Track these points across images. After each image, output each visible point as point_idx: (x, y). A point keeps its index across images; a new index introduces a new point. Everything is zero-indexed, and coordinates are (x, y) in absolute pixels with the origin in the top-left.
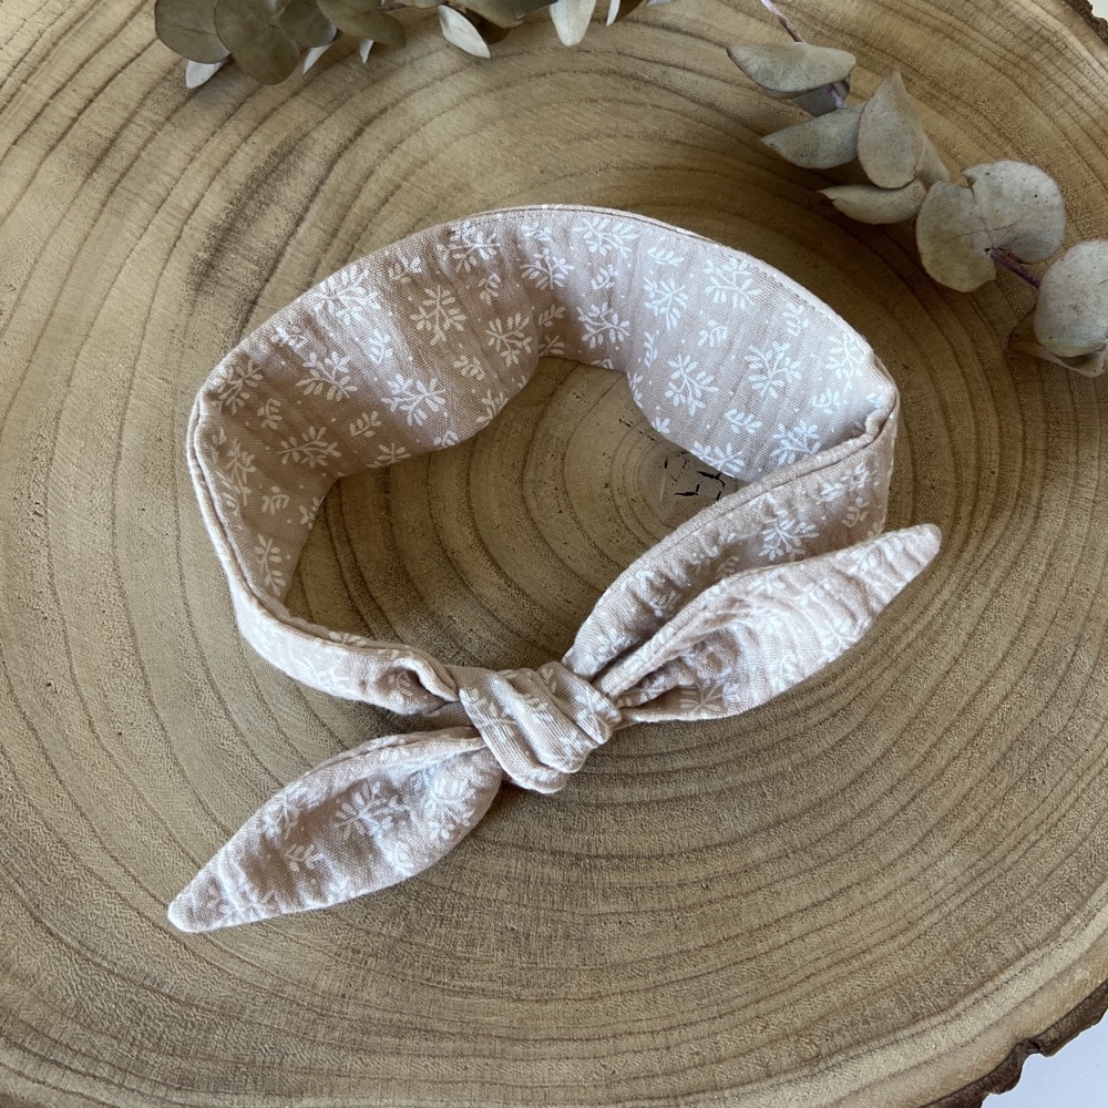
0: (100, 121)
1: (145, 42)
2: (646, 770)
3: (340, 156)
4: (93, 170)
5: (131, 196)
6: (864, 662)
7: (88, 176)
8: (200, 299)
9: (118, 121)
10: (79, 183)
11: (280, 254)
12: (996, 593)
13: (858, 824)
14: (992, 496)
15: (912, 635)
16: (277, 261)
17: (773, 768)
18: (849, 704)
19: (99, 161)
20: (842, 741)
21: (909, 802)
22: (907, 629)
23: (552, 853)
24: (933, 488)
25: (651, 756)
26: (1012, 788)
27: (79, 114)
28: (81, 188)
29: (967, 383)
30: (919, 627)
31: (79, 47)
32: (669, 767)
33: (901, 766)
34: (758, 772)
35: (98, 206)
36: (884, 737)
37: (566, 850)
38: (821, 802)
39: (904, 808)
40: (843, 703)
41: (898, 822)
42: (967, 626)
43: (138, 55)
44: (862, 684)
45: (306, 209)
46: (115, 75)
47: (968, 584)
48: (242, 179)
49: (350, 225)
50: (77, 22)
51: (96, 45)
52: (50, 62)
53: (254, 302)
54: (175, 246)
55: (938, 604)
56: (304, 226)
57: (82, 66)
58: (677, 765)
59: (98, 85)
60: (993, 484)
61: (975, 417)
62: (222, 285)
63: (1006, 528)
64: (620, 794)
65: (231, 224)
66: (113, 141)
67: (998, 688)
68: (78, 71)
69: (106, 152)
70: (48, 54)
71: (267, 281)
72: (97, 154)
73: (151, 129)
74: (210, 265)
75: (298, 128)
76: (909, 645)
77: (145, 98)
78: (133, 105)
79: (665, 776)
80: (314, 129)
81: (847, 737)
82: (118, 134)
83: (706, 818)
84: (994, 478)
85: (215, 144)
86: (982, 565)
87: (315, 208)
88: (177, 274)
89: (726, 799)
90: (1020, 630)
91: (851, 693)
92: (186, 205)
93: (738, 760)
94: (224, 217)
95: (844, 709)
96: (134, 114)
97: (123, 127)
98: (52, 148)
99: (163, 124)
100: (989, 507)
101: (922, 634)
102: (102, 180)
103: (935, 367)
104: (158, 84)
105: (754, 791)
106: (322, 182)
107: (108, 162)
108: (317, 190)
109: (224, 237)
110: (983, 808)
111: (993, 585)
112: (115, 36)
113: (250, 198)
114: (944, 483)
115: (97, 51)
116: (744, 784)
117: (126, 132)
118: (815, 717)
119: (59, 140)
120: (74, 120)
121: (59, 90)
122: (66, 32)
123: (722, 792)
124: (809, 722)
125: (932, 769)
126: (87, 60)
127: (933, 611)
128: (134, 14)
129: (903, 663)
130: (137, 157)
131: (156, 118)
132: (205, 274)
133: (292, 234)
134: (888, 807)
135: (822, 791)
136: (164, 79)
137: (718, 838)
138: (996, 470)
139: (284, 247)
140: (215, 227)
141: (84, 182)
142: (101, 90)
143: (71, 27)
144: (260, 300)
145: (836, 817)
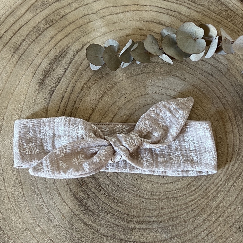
0: (17, 39)
1: (29, 19)
2: (144, 220)
3: (77, 54)
4: (15, 53)
5: (24, 61)
6: (201, 197)
7: (13, 54)
8: (40, 89)
9: (21, 40)
10: (11, 56)
11: (61, 79)
12: (235, 182)
13: (195, 238)
14: (236, 156)
15: (213, 191)
16: (60, 81)
17: (176, 223)
18: (196, 207)
19: (16, 50)
20: (194, 217)
21: (209, 234)
22: (212, 189)
23: (120, 240)
24: (221, 153)
25: (146, 217)
26: (235, 232)
27: (12, 37)
28: (11, 57)
29: (232, 126)
30: (215, 189)
31: (12, 19)
32: (150, 220)
33: (207, 224)
34: (172, 223)
35: (15, 63)
36: (204, 217)
37: (123, 239)
38: (187, 232)
39: (207, 235)
40: (195, 207)
41: (205, 238)
42: (227, 190)
43: (27, 23)
44: (199, 202)
45: (68, 67)
46: (21, 27)
47: (228, 179)
48: (52, 58)
49: (79, 72)
50: (12, 12)
51: (16, 19)
52: (5, 23)
53: (54, 91)
54: (34, 75)
55: (220, 183)
56: (67, 72)
57: (13, 25)
58: (152, 220)
59: (17, 30)
60: (236, 153)
61: (233, 135)
62: (46, 86)
63: (239, 165)
64: (138, 226)
65: (49, 70)
66: (20, 45)
67: (233, 206)
68: (12, 26)
69: (18, 48)
70: (4, 21)
71: (57, 86)
72: (16, 49)
73: (29, 43)
74: (43, 80)
75: (67, 45)
76: (212, 194)
77: (28, 34)
78: (25, 36)
79: (149, 222)
80: (71, 46)
81: (195, 216)
82: (21, 43)
83: (158, 234)
84: (237, 152)
85: (45, 48)
86: (232, 174)
87: (70, 67)
88: (35, 82)
89: (164, 229)
90: (240, 192)
91: (197, 205)
92: (38, 64)
93: (167, 220)
94: (47, 68)
95: (194, 209)
96: (25, 38)
97: (23, 42)
98: (5, 46)
99: (33, 42)
100: (235, 159)
101: (215, 191)
102: (17, 56)
103: (224, 121)
104: (32, 31)
105: (171, 228)
106: (72, 60)
107: (18, 51)
108: (71, 62)
109: (47, 73)
110: (227, 236)
111: (234, 179)
112: (21, 17)
113: (54, 63)
114: (224, 152)
115: (17, 21)
116: (168, 226)
117: (23, 43)
118: (187, 210)
119: (6, 44)
120: (10, 39)
121: (7, 31)
122: (9, 15)
123: (163, 227)
124: (185, 211)
125: (215, 226)
126: (14, 23)
127: (219, 185)
128: (26, 11)
129: (210, 198)
130: (26, 50)
131: (31, 40)
132: (42, 83)
133: (64, 74)
134: (203, 235)
135: (187, 229)
136: (33, 29)
137: (161, 239)
138: (238, 150)
139: (62, 77)
140: (45, 71)
141: (12, 56)
142: (17, 31)
143: (10, 14)
144: (55, 90)
145: (190, 236)
